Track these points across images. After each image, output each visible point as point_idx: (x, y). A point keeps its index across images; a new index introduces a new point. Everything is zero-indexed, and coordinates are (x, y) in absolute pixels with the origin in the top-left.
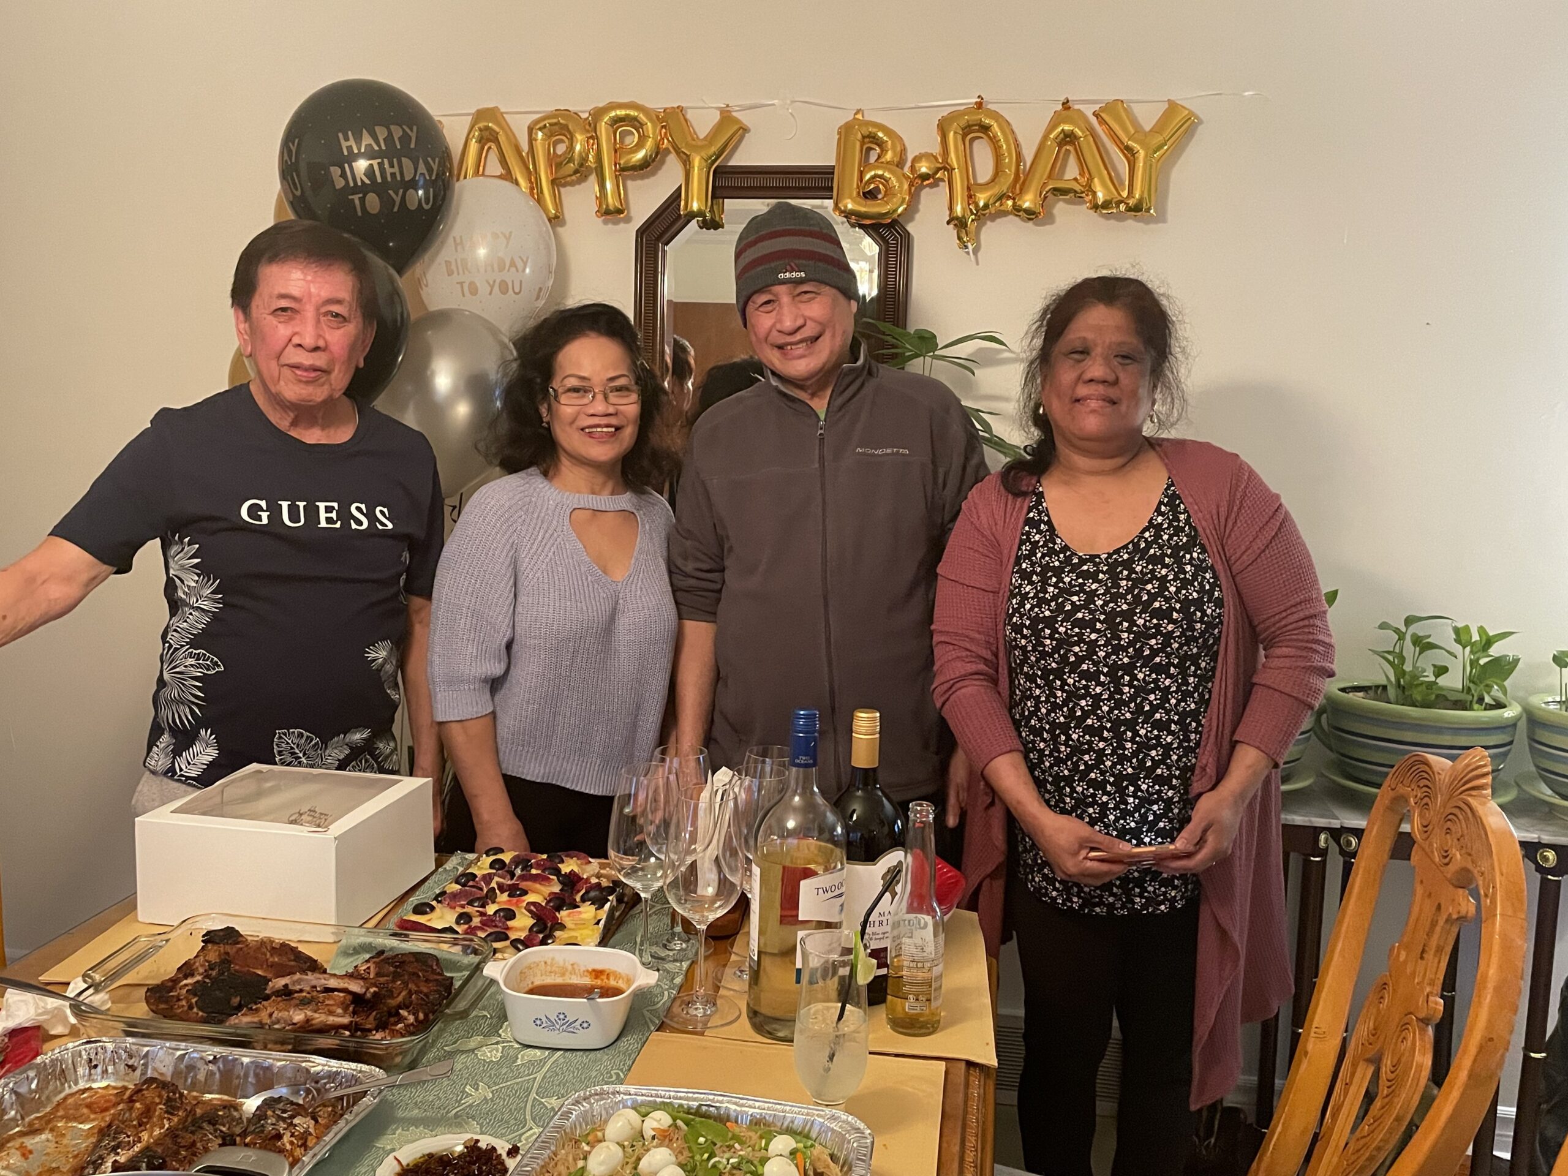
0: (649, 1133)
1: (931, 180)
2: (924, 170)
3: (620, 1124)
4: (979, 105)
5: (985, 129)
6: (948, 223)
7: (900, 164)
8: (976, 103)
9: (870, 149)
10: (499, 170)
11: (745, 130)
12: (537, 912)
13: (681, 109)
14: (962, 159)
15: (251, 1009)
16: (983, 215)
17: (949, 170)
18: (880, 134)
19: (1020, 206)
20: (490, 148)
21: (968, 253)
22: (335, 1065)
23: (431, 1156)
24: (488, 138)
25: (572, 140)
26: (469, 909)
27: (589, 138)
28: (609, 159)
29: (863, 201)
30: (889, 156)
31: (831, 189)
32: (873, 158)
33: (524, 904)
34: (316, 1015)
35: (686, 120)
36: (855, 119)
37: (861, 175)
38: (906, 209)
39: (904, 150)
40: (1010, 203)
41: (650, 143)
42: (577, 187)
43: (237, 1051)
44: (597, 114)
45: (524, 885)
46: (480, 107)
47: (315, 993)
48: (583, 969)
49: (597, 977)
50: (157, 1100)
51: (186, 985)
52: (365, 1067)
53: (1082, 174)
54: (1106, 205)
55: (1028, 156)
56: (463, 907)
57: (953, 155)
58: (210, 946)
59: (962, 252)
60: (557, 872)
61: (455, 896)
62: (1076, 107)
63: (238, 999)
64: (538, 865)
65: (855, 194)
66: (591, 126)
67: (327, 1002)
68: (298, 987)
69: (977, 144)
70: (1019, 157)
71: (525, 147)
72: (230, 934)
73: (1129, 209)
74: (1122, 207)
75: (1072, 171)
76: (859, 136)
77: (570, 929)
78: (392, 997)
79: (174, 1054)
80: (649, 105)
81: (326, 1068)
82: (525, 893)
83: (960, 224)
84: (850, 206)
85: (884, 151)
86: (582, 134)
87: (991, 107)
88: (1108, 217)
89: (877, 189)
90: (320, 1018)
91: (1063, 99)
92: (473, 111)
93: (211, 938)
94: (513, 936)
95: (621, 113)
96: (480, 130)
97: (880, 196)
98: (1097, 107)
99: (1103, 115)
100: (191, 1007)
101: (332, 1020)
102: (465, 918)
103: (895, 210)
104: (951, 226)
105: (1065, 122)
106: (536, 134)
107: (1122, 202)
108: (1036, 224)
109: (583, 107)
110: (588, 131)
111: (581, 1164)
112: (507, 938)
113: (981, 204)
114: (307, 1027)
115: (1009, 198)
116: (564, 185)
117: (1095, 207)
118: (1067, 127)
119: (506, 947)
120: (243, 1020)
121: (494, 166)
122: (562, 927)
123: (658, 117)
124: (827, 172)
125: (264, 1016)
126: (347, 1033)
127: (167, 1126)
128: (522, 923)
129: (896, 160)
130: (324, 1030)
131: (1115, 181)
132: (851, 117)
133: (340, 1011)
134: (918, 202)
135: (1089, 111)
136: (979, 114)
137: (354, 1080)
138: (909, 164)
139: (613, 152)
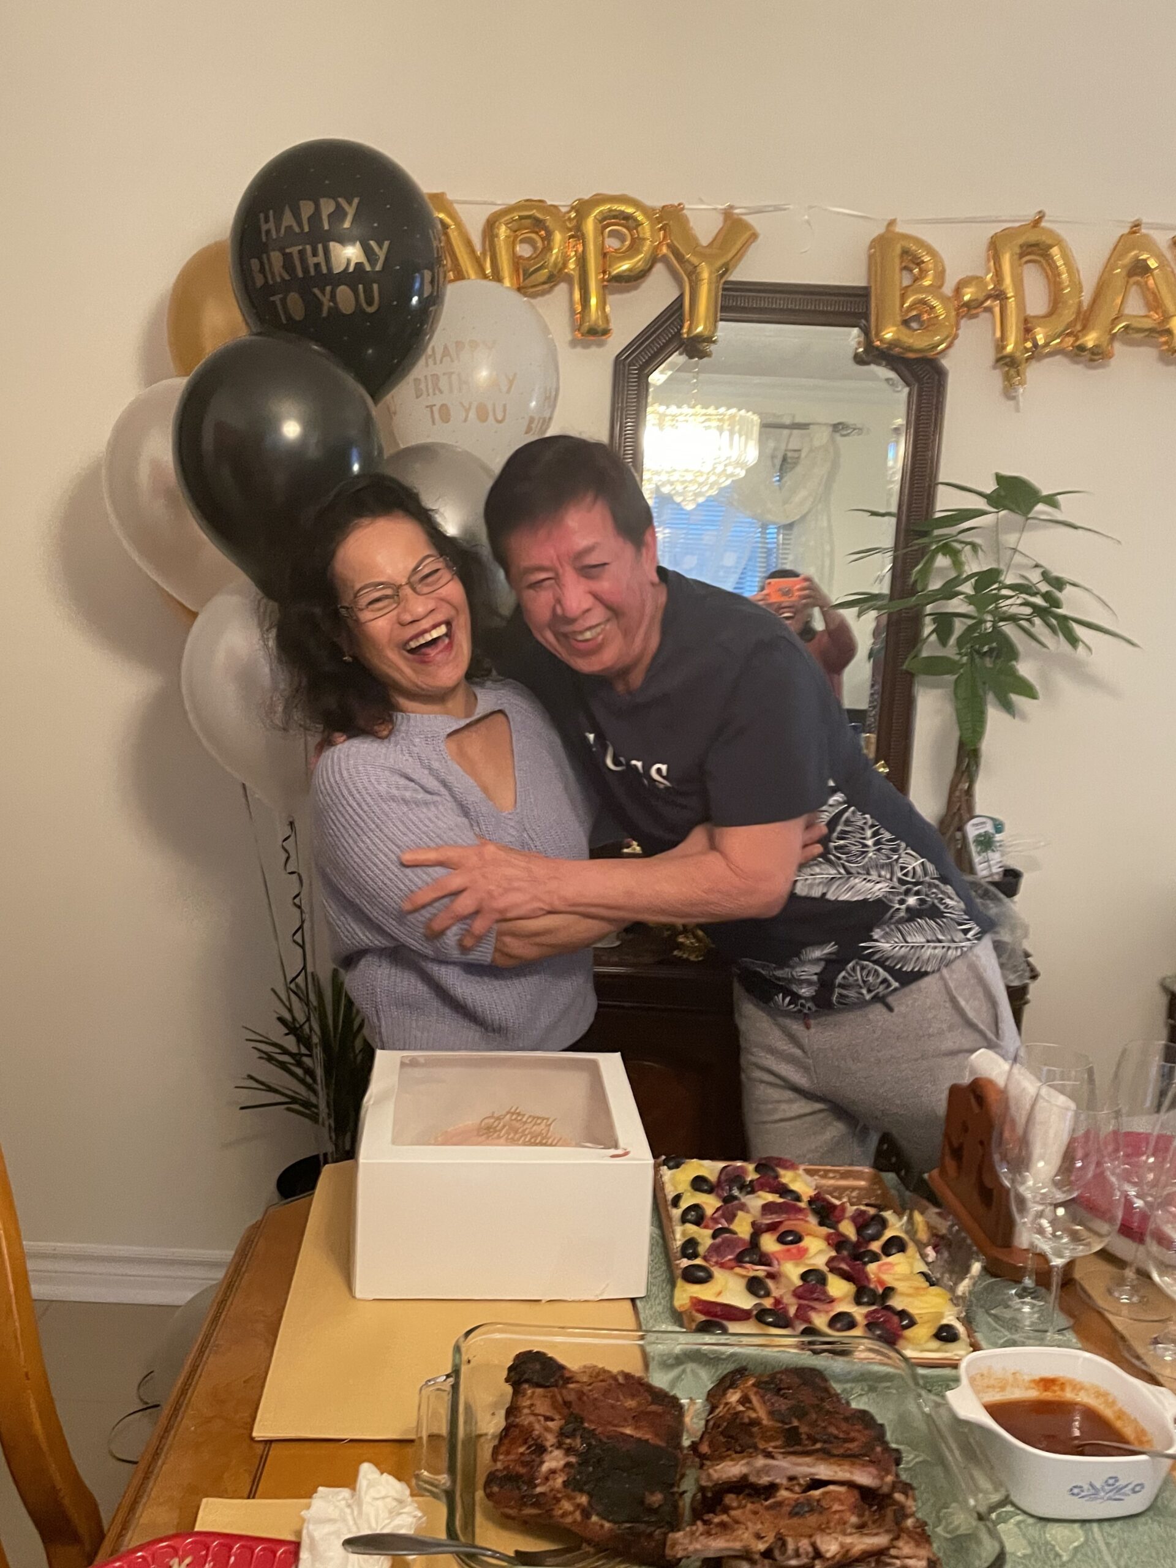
1: (976, 310)
2: (969, 296)
4: (1036, 223)
5: (1043, 251)
6: (996, 362)
8: (1034, 220)
11: (754, 236)
13: (679, 208)
14: (1018, 287)
16: (1038, 354)
17: (1001, 296)
18: (920, 252)
19: (1081, 344)
27: (570, 238)
28: (597, 269)
29: (904, 330)
30: (930, 278)
35: (685, 222)
36: (889, 231)
37: (902, 299)
39: (945, 272)
40: (1071, 340)
41: (645, 248)
44: (582, 208)
48: (1027, 1378)
49: (1046, 1390)
51: (553, 1472)
53: (1156, 310)
57: (1007, 281)
58: (528, 1390)
62: (1147, 231)
63: (659, 1497)
65: (895, 320)
66: (574, 223)
67: (834, 1507)
70: (1078, 287)
76: (896, 252)
80: (645, 200)
83: (1007, 362)
84: (889, 336)
85: (923, 273)
86: (560, 233)
87: (1051, 225)
91: (1130, 220)
95: (612, 208)
98: (1172, 234)
100: (585, 1515)
104: (999, 366)
105: (1135, 249)
106: (498, 229)
109: (562, 199)
110: (570, 230)
113: (1040, 340)
115: (1070, 334)
118: (1138, 256)
123: (655, 215)
124: (861, 295)
129: (937, 284)
132: (884, 230)
134: (956, 333)
135: (1162, 238)
136: (1034, 233)
139: (600, 257)
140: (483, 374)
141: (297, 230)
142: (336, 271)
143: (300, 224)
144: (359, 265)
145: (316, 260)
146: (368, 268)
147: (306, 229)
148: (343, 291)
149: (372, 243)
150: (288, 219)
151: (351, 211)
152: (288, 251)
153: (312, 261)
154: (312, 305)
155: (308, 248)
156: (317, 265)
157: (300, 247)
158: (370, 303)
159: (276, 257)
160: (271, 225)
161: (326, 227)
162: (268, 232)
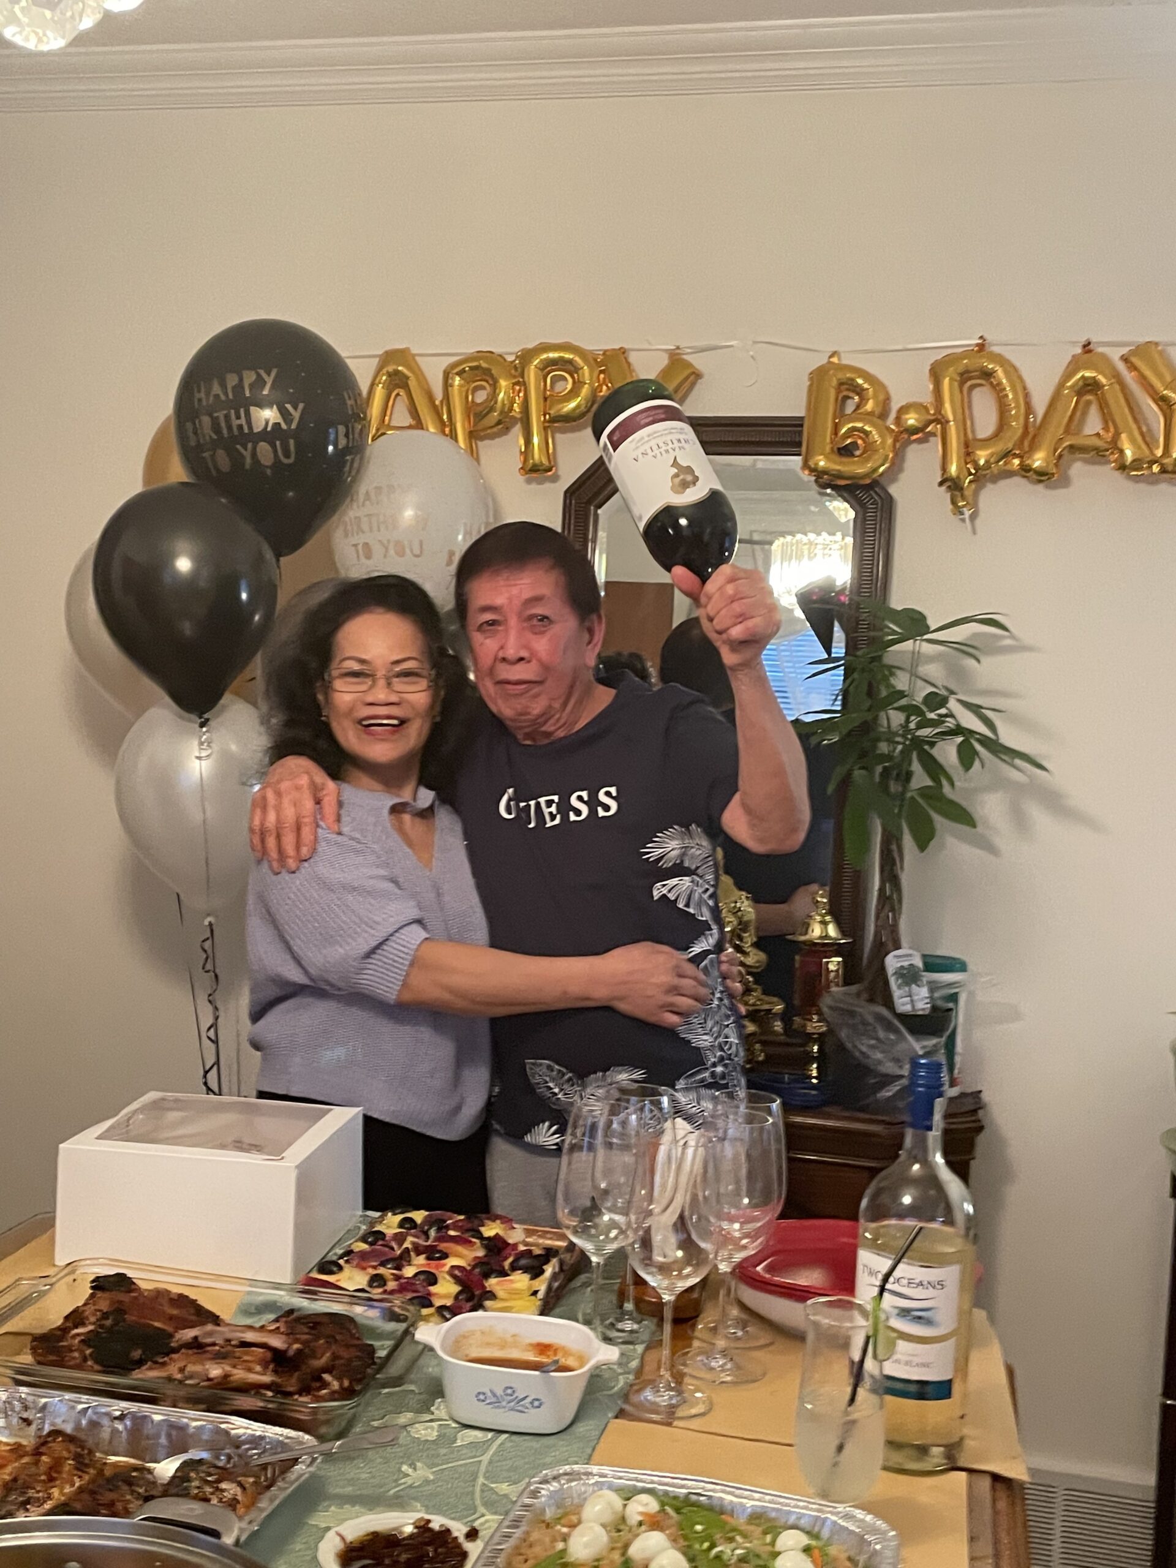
0: (634, 1517)
1: (920, 435)
2: (911, 422)
3: (598, 1508)
4: (981, 347)
5: (988, 375)
6: (941, 484)
7: (883, 415)
8: (977, 345)
9: (847, 398)
10: (408, 421)
11: (697, 375)
12: (461, 1277)
13: (623, 351)
14: (959, 411)
15: (156, 1362)
16: (982, 476)
17: (942, 421)
18: (860, 381)
19: (1029, 465)
20: (398, 395)
21: (963, 520)
22: (257, 1428)
23: (375, 1534)
24: (397, 382)
25: (495, 385)
26: (381, 1271)
27: (514, 384)
28: (538, 410)
29: (837, 458)
30: (869, 406)
31: (799, 444)
32: (850, 408)
33: (447, 1268)
34: (235, 1371)
35: (629, 364)
36: (829, 362)
37: (836, 428)
38: (888, 468)
39: (888, 399)
40: (1016, 462)
41: (585, 391)
42: (497, 440)
43: (146, 1408)
44: (526, 356)
45: (443, 1246)
46: (389, 347)
47: (229, 1348)
48: (524, 1343)
49: (542, 1351)
50: (65, 1454)
51: (78, 1335)
52: (292, 1433)
53: (1106, 429)
54: (1137, 464)
55: (1040, 406)
56: (375, 1267)
57: (947, 406)
58: (99, 1294)
59: (954, 519)
60: (480, 1237)
61: (363, 1255)
62: (1100, 350)
63: (139, 1352)
64: (455, 1227)
65: (828, 448)
66: (518, 370)
67: (246, 1358)
68: (209, 1340)
69: (977, 394)
70: (1029, 409)
71: (439, 396)
72: (121, 1282)
73: (1164, 471)
74: (1156, 468)
75: (1093, 424)
76: (834, 382)
77: (502, 1300)
78: (315, 1358)
79: (73, 1408)
80: (588, 346)
81: (249, 1432)
82: (445, 1256)
83: (952, 485)
84: (822, 463)
85: (863, 400)
86: (505, 380)
87: (996, 349)
88: (1137, 479)
89: (854, 445)
90: (239, 1374)
91: (1083, 340)
92: (381, 352)
93: (100, 1284)
94: (438, 1303)
95: (553, 355)
96: (389, 375)
97: (858, 453)
98: (1125, 350)
99: (1134, 360)
100: (85, 1359)
101: (253, 1378)
102: (377, 1280)
103: (875, 470)
104: (944, 488)
105: (1086, 368)
106: (453, 379)
107: (1156, 462)
108: (1047, 487)
109: (509, 349)
110: (515, 377)
111: (560, 1546)
112: (431, 1305)
113: (982, 462)
114: (224, 1384)
115: (1016, 456)
116: (482, 439)
117: (1122, 467)
118: (1088, 374)
119: (431, 1315)
120: (147, 1374)
121: (400, 416)
122: (492, 1296)
123: (595, 360)
125: (173, 1370)
126: (270, 1394)
127: (77, 1484)
128: (446, 1290)
129: (877, 411)
130: (245, 1389)
131: (1148, 439)
132: (824, 361)
133: (258, 1368)
134: (903, 460)
135: (1115, 355)
136: (981, 357)
137: (281, 1445)
138: (893, 415)
139: (542, 401)
140: (409, 513)
141: (223, 397)
142: (256, 430)
143: (226, 394)
144: (277, 425)
145: (238, 422)
146: (284, 426)
147: (231, 396)
148: (263, 447)
149: (288, 406)
150: (216, 389)
151: (269, 381)
152: (216, 415)
153: (235, 423)
154: (237, 461)
155: (233, 412)
156: (240, 427)
157: (225, 412)
158: (287, 456)
159: (206, 420)
160: (202, 395)
161: (248, 394)
162: (200, 400)
